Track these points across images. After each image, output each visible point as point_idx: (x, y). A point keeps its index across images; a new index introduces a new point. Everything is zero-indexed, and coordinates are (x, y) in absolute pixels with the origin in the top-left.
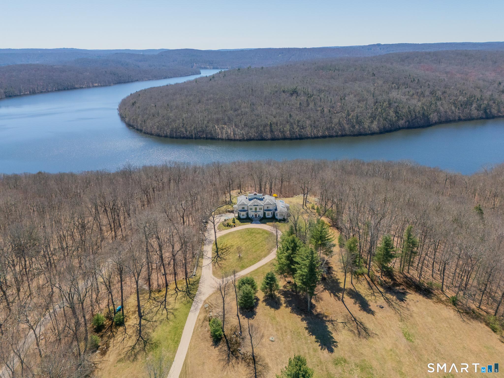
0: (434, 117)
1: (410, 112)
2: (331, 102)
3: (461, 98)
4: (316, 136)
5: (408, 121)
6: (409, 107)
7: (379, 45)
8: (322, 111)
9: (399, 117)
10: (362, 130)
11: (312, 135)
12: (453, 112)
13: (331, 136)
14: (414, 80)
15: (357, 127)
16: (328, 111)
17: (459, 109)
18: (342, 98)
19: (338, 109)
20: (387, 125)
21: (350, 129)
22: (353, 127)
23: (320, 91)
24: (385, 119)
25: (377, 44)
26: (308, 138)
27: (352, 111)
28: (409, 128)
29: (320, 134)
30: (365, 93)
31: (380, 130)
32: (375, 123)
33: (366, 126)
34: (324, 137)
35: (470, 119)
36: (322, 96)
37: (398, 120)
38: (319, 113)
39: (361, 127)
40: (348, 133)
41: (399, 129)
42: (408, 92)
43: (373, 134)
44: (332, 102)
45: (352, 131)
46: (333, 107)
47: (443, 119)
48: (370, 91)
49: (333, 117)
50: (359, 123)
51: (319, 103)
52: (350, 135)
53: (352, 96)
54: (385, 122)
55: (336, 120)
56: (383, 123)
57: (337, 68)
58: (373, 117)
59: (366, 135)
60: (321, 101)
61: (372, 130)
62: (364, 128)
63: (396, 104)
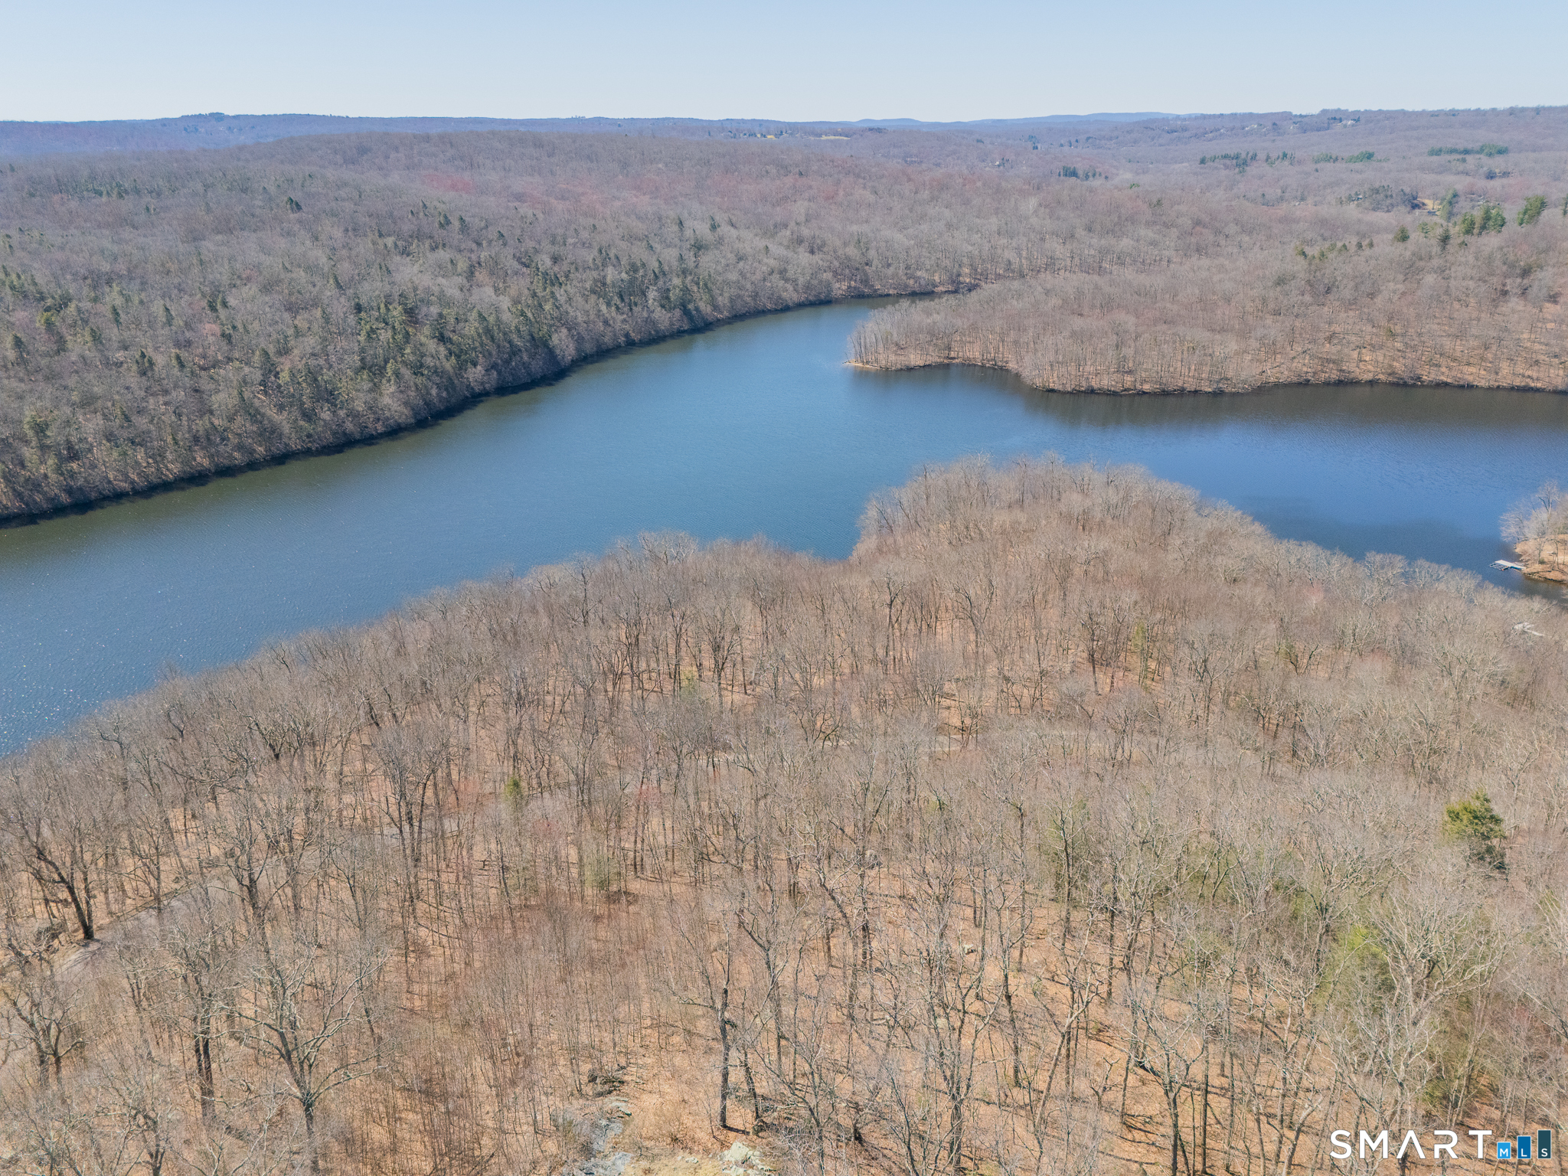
0: (563, 344)
1: (488, 331)
2: (169, 321)
3: (611, 274)
4: (155, 480)
5: (494, 366)
6: (482, 317)
7: (218, 117)
8: (146, 366)
9: (462, 357)
10: (349, 426)
11: (133, 482)
12: (606, 323)
13: (226, 472)
14: (448, 222)
15: (326, 415)
16: (174, 362)
17: (618, 308)
18: (215, 303)
19: (216, 350)
20: (434, 392)
21: (298, 429)
22: (308, 416)
23: (98, 281)
24: (418, 369)
25: (212, 115)
26: (118, 496)
27: (280, 353)
28: (503, 390)
29: (173, 468)
30: (300, 275)
31: (416, 413)
32: (389, 389)
33: (359, 406)
34: (195, 479)
35: (655, 339)
36: (113, 297)
37: (460, 369)
38: (133, 379)
39: (342, 413)
40: (295, 444)
41: (473, 399)
42: (452, 261)
43: (395, 432)
44: (175, 322)
45: (309, 436)
46: (189, 343)
47: (589, 347)
48: (317, 266)
49: (205, 385)
50: (328, 396)
51: (113, 333)
52: (307, 453)
53: (250, 290)
54: (419, 380)
55: (223, 399)
56: (416, 385)
57: (127, 185)
58: (373, 369)
59: (369, 440)
60: (117, 322)
61: (388, 419)
62: (353, 414)
63: (434, 310)
